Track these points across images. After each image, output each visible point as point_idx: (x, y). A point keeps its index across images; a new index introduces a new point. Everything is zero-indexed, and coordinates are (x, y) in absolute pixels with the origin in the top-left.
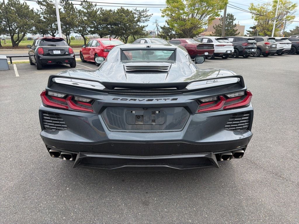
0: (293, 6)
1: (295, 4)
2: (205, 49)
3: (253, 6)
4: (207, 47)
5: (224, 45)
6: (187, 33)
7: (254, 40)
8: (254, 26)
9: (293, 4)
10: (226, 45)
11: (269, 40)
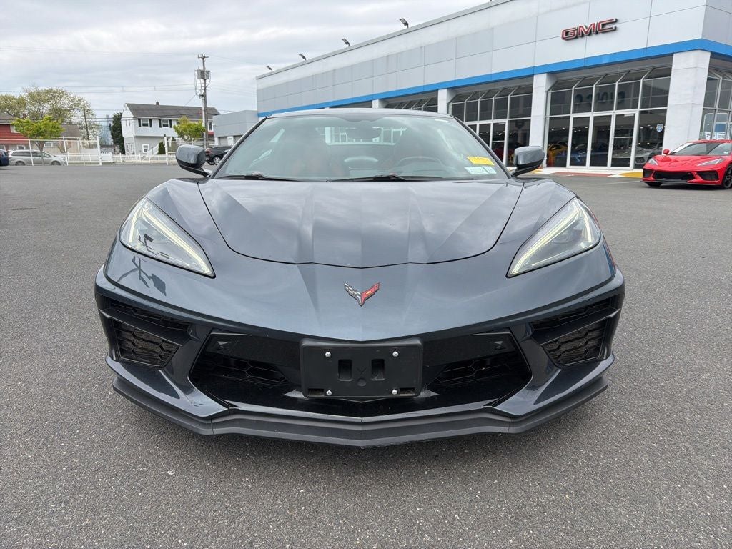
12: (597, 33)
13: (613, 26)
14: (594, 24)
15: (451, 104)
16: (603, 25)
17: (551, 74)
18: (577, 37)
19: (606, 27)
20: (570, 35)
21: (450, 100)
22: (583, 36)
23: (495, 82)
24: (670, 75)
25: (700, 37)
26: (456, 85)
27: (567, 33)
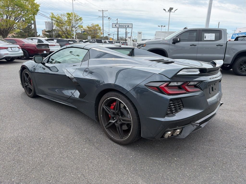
0: (80, 19)
1: (81, 18)
2: (43, 48)
3: (53, 15)
4: (44, 46)
5: (54, 45)
6: (3, 32)
7: (72, 42)
8: (48, 31)
9: (80, 17)
10: (56, 45)
11: (80, 42)
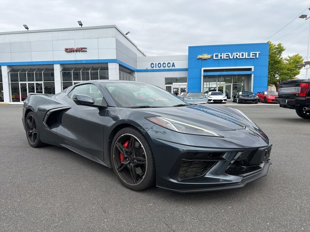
12: (79, 52)
13: (86, 50)
14: (78, 48)
15: (10, 73)
16: (81, 49)
17: (62, 65)
18: (71, 52)
19: (82, 50)
20: (68, 50)
21: (9, 71)
22: (74, 52)
23: (34, 65)
24: (108, 70)
25: (116, 59)
26: (12, 65)
27: (67, 50)
